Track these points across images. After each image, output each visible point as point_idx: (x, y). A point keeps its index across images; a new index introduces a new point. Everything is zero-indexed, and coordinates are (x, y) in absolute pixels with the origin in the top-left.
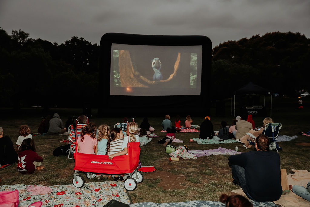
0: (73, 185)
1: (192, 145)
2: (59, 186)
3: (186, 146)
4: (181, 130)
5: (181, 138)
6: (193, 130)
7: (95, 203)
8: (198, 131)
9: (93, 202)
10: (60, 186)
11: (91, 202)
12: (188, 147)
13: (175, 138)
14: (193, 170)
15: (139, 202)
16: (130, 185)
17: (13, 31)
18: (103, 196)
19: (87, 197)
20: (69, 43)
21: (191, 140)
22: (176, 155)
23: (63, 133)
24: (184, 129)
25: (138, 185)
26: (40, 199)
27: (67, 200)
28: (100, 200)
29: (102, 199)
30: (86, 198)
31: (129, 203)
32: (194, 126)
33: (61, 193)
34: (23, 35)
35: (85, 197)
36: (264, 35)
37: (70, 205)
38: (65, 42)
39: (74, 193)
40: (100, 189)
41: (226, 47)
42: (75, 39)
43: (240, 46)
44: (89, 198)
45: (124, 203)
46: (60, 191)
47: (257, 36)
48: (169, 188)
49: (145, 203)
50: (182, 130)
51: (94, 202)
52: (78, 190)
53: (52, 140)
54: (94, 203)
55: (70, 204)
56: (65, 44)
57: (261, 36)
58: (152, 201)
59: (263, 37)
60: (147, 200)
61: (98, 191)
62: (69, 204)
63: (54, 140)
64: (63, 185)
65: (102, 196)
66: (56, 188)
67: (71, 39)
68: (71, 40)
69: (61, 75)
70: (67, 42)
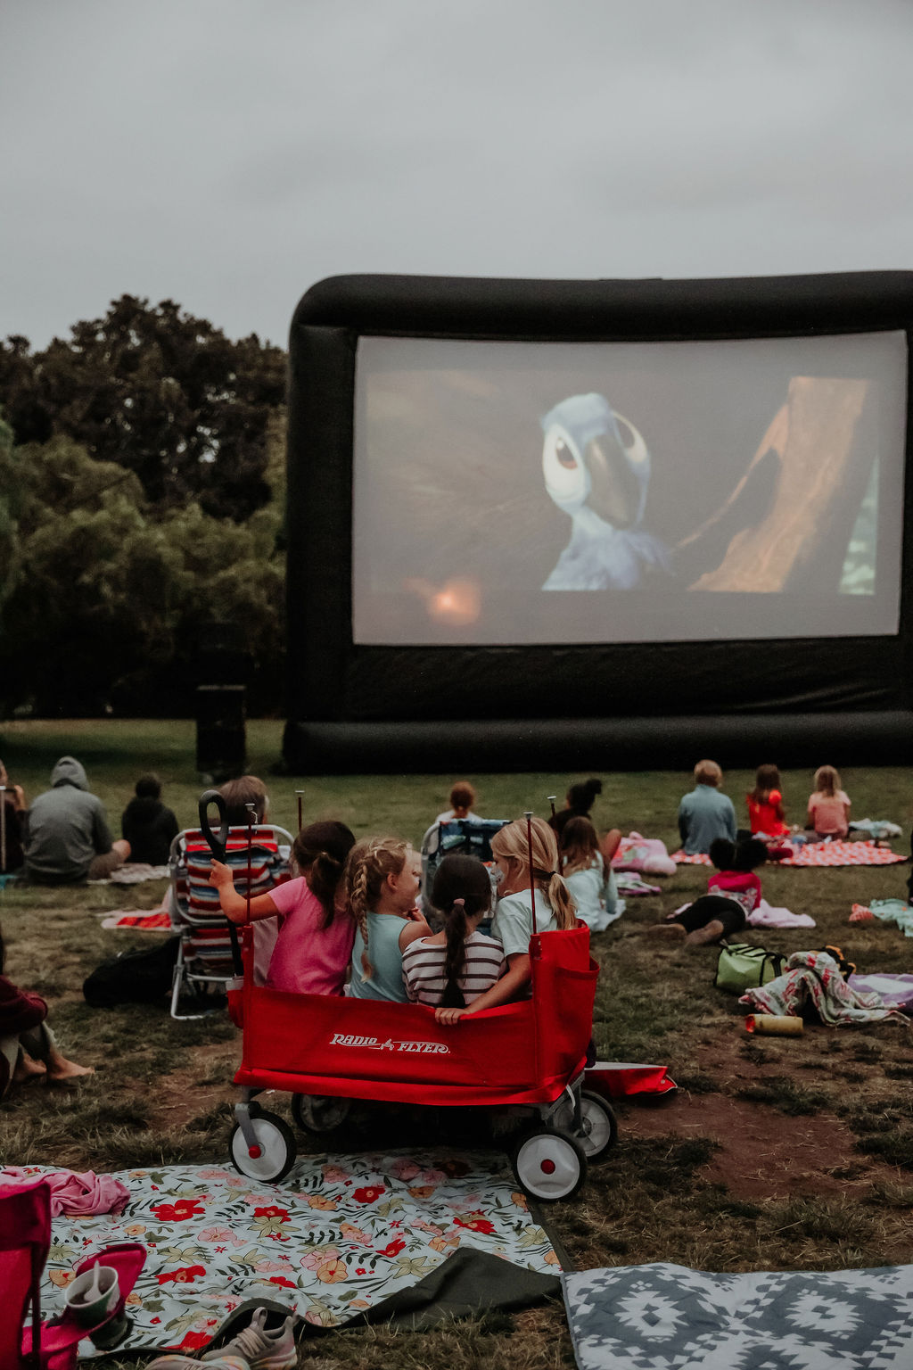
0: (236, 1166)
1: (869, 944)
2: (158, 1170)
3: (838, 950)
4: (789, 853)
5: (798, 899)
6: (859, 853)
7: (373, 1264)
8: (892, 858)
9: (361, 1261)
10: (167, 1169)
11: (349, 1260)
12: (845, 951)
13: (763, 902)
14: (894, 1093)
15: (605, 1264)
16: (548, 1166)
18: (407, 1225)
19: (322, 1233)
20: (96, 333)
21: (859, 911)
22: (782, 1005)
23: (107, 876)
24: (807, 843)
25: (591, 1170)
26: (76, 1239)
27: (220, 1250)
28: (396, 1247)
29: (403, 1245)
30: (316, 1240)
31: (555, 1270)
32: (865, 824)
33: (178, 1212)
35: (312, 1234)
37: (242, 1275)
38: (74, 329)
39: (250, 1211)
40: (382, 1191)
42: (127, 308)
44: (332, 1239)
45: (524, 1266)
46: (172, 1201)
48: (763, 1192)
49: (645, 1268)
50: (795, 848)
51: (367, 1261)
52: (268, 1197)
53: (55, 912)
54: (366, 1265)
55: (238, 1268)
56: (75, 343)
58: (680, 1259)
60: (651, 1254)
61: (371, 1201)
62: (232, 1270)
63: (66, 912)
64: (180, 1169)
65: (401, 1230)
66: (148, 1182)
67: (109, 313)
68: (104, 316)
69: (67, 529)
70: (85, 331)
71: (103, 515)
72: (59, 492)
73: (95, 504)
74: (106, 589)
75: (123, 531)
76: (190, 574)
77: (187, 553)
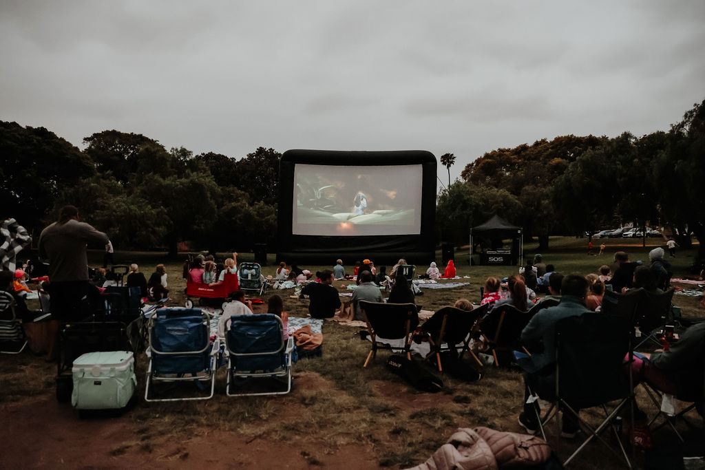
17: (173, 149)
20: (253, 156)
34: (184, 152)
36: (553, 139)
38: (247, 156)
41: (489, 160)
42: (261, 150)
43: (512, 157)
47: (544, 141)
56: (247, 158)
57: (548, 141)
59: (552, 143)
67: (256, 151)
69: (230, 207)
70: (250, 156)
71: (239, 204)
72: (231, 198)
73: (238, 201)
74: (238, 221)
75: (242, 207)
76: (258, 218)
77: (258, 212)
